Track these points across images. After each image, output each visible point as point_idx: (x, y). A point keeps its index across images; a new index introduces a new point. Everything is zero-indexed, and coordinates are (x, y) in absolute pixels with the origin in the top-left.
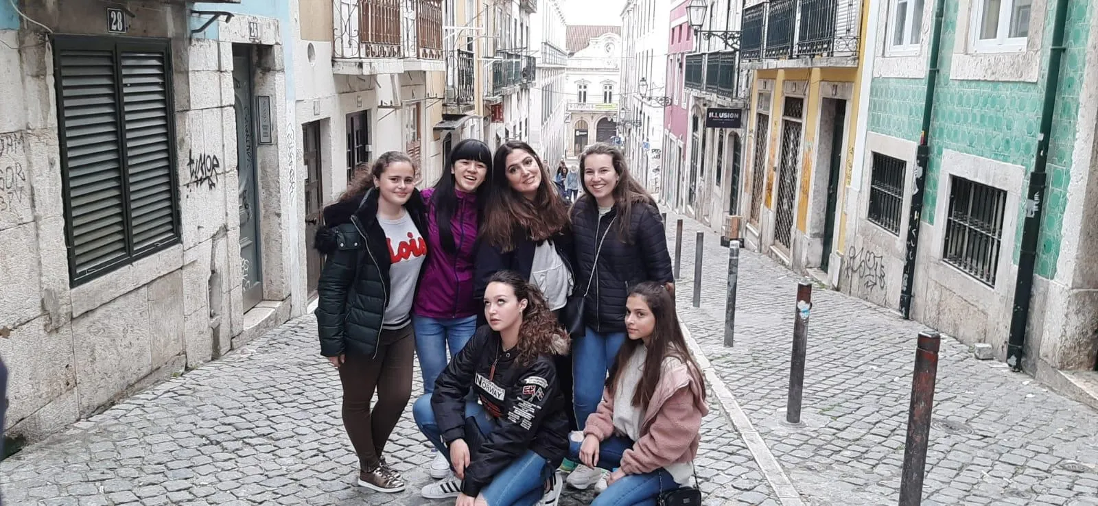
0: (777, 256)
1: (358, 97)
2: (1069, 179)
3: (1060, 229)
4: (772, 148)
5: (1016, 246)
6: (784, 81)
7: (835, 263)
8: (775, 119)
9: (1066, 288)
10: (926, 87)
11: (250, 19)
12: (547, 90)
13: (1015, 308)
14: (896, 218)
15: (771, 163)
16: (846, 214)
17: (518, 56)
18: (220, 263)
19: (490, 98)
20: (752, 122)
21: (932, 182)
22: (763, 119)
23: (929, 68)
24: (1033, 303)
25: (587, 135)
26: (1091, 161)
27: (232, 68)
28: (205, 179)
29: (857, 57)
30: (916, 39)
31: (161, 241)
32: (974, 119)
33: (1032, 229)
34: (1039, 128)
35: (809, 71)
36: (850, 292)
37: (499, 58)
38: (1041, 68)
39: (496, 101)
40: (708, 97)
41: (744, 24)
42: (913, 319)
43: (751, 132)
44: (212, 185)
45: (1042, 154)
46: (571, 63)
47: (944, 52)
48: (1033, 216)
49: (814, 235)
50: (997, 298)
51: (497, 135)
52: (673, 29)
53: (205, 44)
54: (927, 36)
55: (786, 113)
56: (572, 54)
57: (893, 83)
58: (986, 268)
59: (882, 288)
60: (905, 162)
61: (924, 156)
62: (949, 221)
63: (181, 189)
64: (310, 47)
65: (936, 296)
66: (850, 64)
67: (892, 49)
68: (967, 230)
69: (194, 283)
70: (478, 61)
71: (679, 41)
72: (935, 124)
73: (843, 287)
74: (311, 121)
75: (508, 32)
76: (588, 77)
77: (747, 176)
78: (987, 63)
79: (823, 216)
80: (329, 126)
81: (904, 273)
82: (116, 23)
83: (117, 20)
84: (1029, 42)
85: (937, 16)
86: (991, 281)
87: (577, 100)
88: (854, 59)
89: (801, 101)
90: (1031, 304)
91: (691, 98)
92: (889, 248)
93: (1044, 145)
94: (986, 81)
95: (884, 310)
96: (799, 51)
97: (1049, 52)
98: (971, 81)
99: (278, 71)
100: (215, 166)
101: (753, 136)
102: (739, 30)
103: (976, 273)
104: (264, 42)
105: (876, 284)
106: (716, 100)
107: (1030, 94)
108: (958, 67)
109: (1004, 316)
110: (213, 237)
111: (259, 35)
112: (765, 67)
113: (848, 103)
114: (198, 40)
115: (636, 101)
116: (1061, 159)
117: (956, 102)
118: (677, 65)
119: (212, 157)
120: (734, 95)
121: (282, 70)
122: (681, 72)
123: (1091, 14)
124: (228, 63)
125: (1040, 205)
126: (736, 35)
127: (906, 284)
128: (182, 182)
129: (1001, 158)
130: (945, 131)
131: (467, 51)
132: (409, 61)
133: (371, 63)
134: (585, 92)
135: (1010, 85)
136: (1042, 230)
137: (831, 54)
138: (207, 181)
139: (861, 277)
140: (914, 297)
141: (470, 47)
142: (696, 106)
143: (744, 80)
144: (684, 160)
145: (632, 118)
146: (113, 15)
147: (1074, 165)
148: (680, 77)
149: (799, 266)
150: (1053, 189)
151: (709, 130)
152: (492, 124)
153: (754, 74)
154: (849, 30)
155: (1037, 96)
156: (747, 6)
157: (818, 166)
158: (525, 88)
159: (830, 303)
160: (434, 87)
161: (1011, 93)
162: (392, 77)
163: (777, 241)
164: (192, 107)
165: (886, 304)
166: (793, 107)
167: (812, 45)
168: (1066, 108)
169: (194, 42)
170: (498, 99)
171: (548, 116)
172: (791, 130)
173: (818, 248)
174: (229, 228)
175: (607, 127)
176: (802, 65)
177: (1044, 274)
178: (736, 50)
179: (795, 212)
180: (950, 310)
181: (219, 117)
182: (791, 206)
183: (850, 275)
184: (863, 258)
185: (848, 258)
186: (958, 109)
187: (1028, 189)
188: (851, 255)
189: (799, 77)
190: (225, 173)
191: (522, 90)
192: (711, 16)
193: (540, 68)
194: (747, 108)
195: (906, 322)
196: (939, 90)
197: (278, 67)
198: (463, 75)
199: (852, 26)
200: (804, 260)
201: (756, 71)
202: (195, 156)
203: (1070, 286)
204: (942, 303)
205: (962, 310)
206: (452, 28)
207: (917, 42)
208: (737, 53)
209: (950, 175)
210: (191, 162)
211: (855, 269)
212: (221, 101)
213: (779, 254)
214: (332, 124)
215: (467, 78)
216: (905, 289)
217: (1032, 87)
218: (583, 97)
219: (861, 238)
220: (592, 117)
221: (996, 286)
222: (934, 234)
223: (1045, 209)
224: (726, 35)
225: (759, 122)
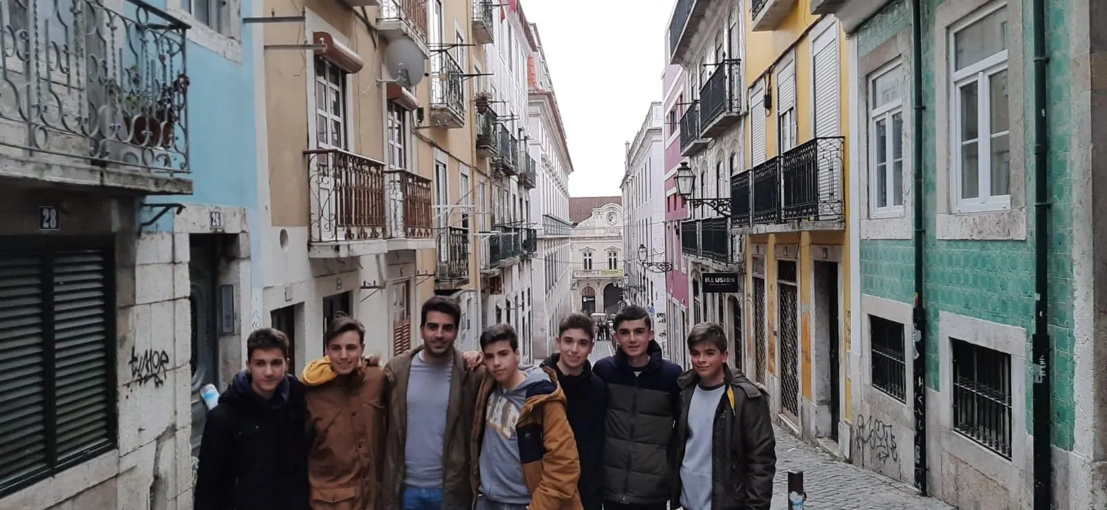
0: (786, 424)
1: (338, 280)
2: (1073, 340)
3: (1072, 395)
4: (770, 311)
5: (1028, 413)
6: (775, 245)
7: (844, 432)
8: (770, 283)
9: (1089, 461)
10: (914, 248)
11: (212, 209)
12: (550, 261)
13: (1035, 483)
14: (901, 383)
15: (771, 328)
16: (849, 380)
17: (516, 230)
18: (165, 467)
19: (488, 271)
20: (749, 286)
21: (932, 346)
22: (759, 283)
23: (914, 230)
24: (1055, 477)
25: (594, 301)
26: (1094, 321)
27: (188, 258)
28: (151, 377)
29: (843, 220)
30: (899, 200)
31: (91, 449)
32: (966, 280)
33: (1043, 395)
34: (1034, 288)
35: (799, 233)
36: (863, 465)
37: (498, 232)
38: (1028, 226)
39: (494, 273)
40: (704, 262)
41: (734, 192)
42: (931, 496)
43: (748, 295)
44: (159, 383)
45: (1041, 315)
46: (574, 233)
47: (928, 213)
48: (1041, 382)
49: (822, 403)
50: (1016, 472)
51: (497, 307)
52: (669, 198)
53: (158, 236)
54: (909, 198)
55: (780, 276)
56: (576, 224)
57: (881, 245)
58: (1000, 438)
59: (895, 460)
60: (903, 325)
61: (921, 318)
62: (955, 387)
63: (119, 389)
64: (283, 233)
65: (952, 470)
66: (837, 227)
67: (877, 211)
68: (976, 397)
69: (131, 491)
70: (475, 237)
71: (675, 209)
72: (929, 285)
73: (855, 459)
74: (281, 307)
75: (506, 207)
76: (592, 245)
77: (749, 341)
78: (972, 223)
79: (828, 382)
80: (303, 311)
81: (916, 444)
82: (48, 221)
83: (50, 218)
84: (1012, 199)
85: (916, 178)
86: (1007, 453)
87: (582, 267)
88: (841, 222)
89: (794, 264)
90: (1052, 478)
91: (690, 263)
92: (897, 416)
93: (1042, 306)
94: (973, 240)
95: (899, 485)
96: (786, 216)
97: (1034, 209)
98: (958, 240)
99: (243, 259)
100: (162, 362)
101: (751, 300)
102: (729, 197)
103: (990, 443)
104: (228, 231)
105: (888, 456)
106: (713, 266)
107: (1020, 252)
108: (944, 227)
109: (1026, 492)
110: (158, 439)
111: (222, 224)
112: (755, 232)
113: (839, 266)
114: (149, 233)
115: (639, 267)
116: (1062, 320)
117: (946, 262)
118: (674, 232)
119: (160, 353)
120: (730, 258)
121: (249, 258)
122: (679, 238)
123: (1071, 169)
124: (184, 254)
125: (1047, 370)
126: (726, 202)
127: (919, 457)
128: (121, 382)
129: (1000, 319)
130: (939, 292)
131: (461, 227)
132: (396, 241)
133: (349, 246)
134: (590, 260)
135: (998, 244)
136: (1054, 397)
137: (817, 219)
138: (153, 379)
139: (873, 448)
140: (929, 470)
141: (465, 224)
142: (694, 271)
143: (737, 245)
144: (688, 324)
145: (636, 284)
146: (46, 213)
147: (1076, 326)
148: (677, 242)
149: (809, 437)
150: (1058, 352)
151: (709, 295)
152: (491, 296)
153: (746, 238)
154: (832, 194)
155: (1028, 255)
156: (735, 174)
157: (817, 329)
158: (526, 259)
159: (842, 478)
160: (425, 264)
161: (1000, 253)
162: (378, 256)
163: (785, 409)
164: (138, 301)
165: (900, 478)
166: (787, 270)
167: (797, 209)
168: (1060, 266)
169: (143, 235)
170: (496, 271)
171: (553, 284)
172: (787, 294)
173: (827, 416)
174: (178, 427)
175: (613, 292)
176: (790, 230)
177: (1061, 444)
178: (726, 217)
179: (799, 377)
180: (968, 485)
181: (171, 310)
182: (795, 371)
183: (861, 445)
184: (872, 427)
185: (857, 428)
186: (949, 269)
187: (1032, 352)
188: (860, 425)
189: (789, 242)
190: (174, 368)
191: (523, 261)
192: (702, 184)
193: (541, 239)
194: (743, 272)
195: (924, 499)
196: (928, 251)
197: (243, 255)
198: (455, 251)
199: (835, 190)
200: (813, 429)
201: (748, 236)
202: (140, 352)
203: (1092, 458)
204: (958, 477)
205: (981, 485)
206: (445, 206)
207: (900, 203)
208: (729, 219)
209: (950, 338)
210: (134, 359)
211: (865, 439)
212: (174, 293)
213: (787, 422)
214: (307, 309)
215: (460, 254)
216: (918, 462)
217: (1021, 245)
218: (588, 264)
219: (868, 406)
220: (599, 283)
221: (1013, 459)
222: (941, 402)
223: (1053, 374)
224: (717, 203)
225: (756, 286)
